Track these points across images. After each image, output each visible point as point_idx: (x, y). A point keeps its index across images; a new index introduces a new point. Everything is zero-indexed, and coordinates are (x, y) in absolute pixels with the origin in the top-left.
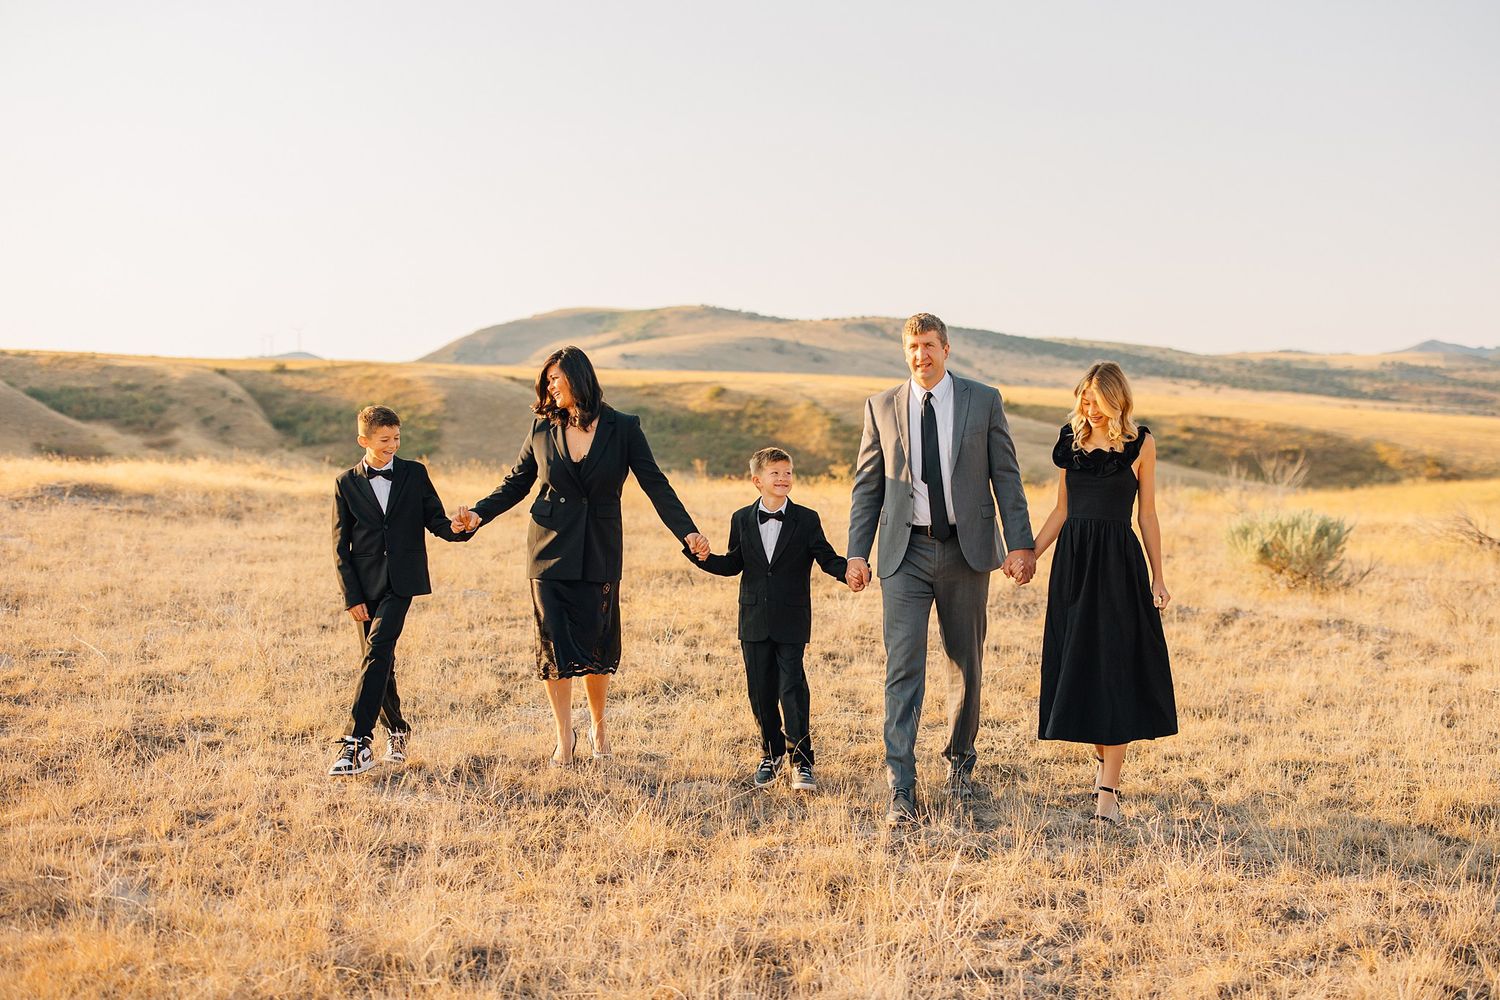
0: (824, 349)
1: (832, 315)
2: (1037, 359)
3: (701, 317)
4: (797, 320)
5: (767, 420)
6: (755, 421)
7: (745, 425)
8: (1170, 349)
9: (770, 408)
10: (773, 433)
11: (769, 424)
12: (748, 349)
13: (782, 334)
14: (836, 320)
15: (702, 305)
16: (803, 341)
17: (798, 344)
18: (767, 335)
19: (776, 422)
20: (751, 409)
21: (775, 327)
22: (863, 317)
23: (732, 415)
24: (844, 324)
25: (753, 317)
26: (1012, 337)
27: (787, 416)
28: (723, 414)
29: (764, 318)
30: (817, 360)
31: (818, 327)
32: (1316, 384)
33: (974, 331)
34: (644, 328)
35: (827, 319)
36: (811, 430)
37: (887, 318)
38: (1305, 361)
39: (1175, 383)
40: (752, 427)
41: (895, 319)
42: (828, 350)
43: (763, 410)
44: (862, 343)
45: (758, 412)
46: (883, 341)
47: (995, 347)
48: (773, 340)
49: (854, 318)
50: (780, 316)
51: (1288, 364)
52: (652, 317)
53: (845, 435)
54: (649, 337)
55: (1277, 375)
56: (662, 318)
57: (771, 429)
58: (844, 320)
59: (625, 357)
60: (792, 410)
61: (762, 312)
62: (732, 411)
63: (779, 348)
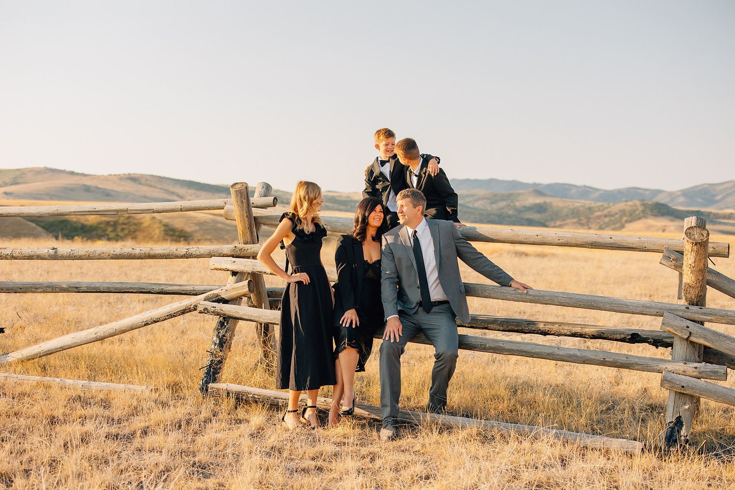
0: (110, 190)
1: (113, 173)
2: (217, 195)
3: (45, 173)
4: (95, 175)
5: (130, 226)
6: (124, 227)
7: (119, 229)
8: (278, 190)
9: (131, 220)
10: (134, 232)
11: (131, 227)
12: (72, 190)
13: (88, 182)
14: (115, 175)
15: (45, 167)
16: (100, 186)
17: (97, 188)
18: (81, 183)
19: (135, 227)
20: (122, 220)
21: (84, 178)
22: (129, 174)
23: (112, 223)
24: (119, 177)
25: (72, 173)
26: (204, 184)
27: (141, 224)
28: (108, 223)
29: (78, 174)
30: (107, 195)
31: (107, 178)
32: (349, 207)
33: (186, 181)
34: (14, 179)
35: (111, 175)
36: (154, 230)
37: (142, 174)
38: (341, 196)
39: (284, 207)
40: (123, 230)
41: (145, 175)
42: (113, 191)
43: (128, 220)
44: (129, 187)
45: (126, 222)
46: (140, 186)
47: (196, 189)
48: (84, 185)
49: (124, 174)
50: (86, 173)
51: (333, 197)
52: (18, 173)
53: (171, 233)
54: (16, 183)
55: (331, 203)
56: (24, 173)
57: (133, 230)
58: (119, 175)
59: (6, 193)
60: (142, 221)
61: (76, 171)
62: (112, 221)
63: (87, 189)
